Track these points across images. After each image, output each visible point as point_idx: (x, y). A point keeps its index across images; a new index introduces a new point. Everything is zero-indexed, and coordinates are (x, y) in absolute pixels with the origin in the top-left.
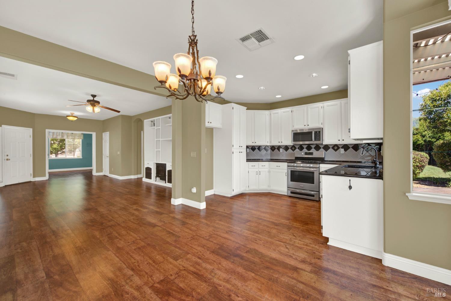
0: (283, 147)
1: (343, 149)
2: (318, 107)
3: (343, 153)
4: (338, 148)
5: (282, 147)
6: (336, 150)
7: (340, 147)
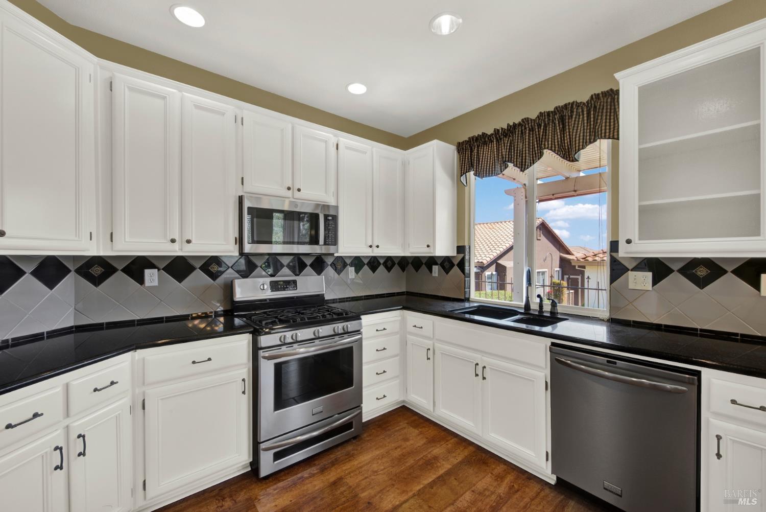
0: (163, 265)
1: (353, 268)
2: (326, 142)
3: (354, 277)
4: (345, 265)
5: (154, 261)
6: (339, 272)
7: (348, 261)
